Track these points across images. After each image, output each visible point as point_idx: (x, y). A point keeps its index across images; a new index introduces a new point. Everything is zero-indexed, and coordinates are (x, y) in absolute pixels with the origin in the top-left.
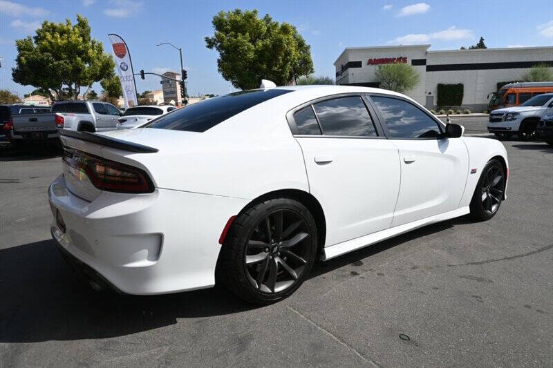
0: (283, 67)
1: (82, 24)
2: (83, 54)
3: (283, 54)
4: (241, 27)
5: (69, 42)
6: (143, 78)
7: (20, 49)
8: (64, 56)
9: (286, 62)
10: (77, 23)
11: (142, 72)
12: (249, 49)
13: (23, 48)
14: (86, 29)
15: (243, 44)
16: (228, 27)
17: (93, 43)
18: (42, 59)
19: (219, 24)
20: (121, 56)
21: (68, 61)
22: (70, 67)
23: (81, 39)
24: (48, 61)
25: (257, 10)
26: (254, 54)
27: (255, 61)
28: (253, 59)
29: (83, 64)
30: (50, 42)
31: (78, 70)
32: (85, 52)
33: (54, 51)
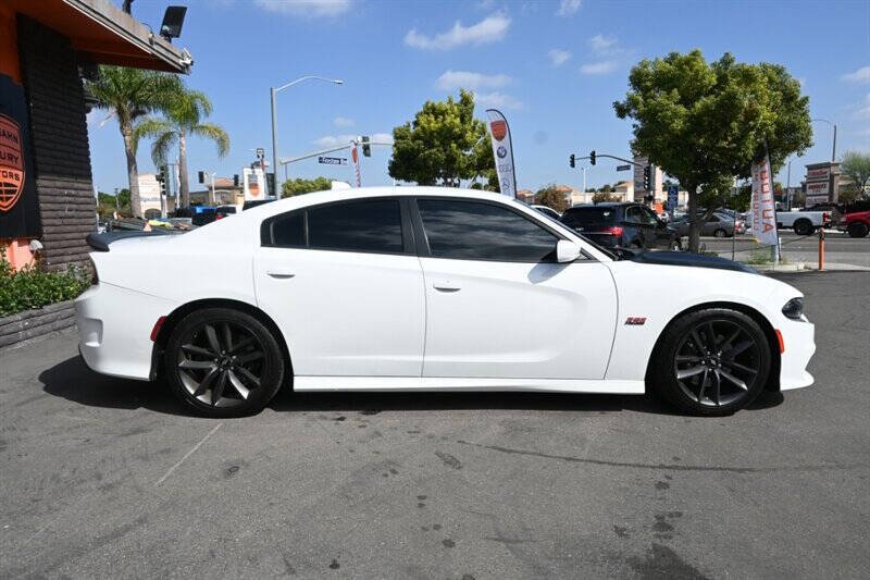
0: (740, 140)
1: (466, 101)
2: (459, 139)
3: (742, 119)
4: (671, 79)
5: (445, 125)
6: (593, 163)
7: (396, 138)
8: (437, 143)
9: (745, 130)
10: (460, 99)
11: (593, 154)
12: (676, 115)
13: (399, 136)
14: (470, 106)
15: (663, 108)
16: (648, 84)
17: (476, 123)
18: (413, 149)
19: (637, 79)
20: (499, 138)
21: (441, 149)
22: (442, 156)
23: (458, 121)
24: (419, 151)
25: (699, 49)
26: (685, 123)
27: (685, 133)
28: (681, 130)
29: (459, 152)
30: (423, 128)
31: (451, 160)
32: (461, 136)
33: (427, 138)
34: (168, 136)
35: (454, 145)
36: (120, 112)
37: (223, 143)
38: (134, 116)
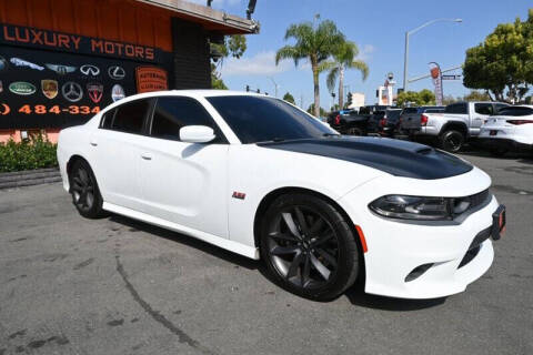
2: (521, 52)
5: (507, 42)
8: (499, 57)
10: (527, 18)
21: (503, 61)
22: (503, 67)
31: (512, 69)
32: (524, 49)
33: (489, 53)
34: (335, 70)
35: (514, 57)
36: (312, 59)
37: (365, 72)
38: (319, 60)
